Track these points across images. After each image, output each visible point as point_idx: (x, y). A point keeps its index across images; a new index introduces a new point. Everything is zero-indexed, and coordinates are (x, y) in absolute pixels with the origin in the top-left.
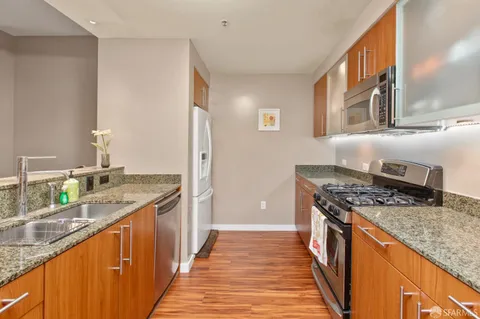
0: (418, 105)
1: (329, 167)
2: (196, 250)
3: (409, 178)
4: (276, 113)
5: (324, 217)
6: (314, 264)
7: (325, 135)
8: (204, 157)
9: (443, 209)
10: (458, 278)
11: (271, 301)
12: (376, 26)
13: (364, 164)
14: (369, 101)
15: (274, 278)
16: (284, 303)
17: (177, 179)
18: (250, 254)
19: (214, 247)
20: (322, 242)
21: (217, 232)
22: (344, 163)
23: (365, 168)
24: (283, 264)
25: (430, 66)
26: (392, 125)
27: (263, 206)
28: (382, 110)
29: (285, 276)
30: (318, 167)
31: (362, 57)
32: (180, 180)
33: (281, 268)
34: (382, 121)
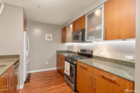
0: (90, 37)
1: (65, 51)
2: (24, 80)
3: (86, 53)
4: (51, 35)
5: (69, 64)
6: (65, 76)
7: (66, 42)
8: (27, 48)
9: (93, 59)
10: (101, 70)
11: (55, 88)
12: (81, 18)
13: (75, 50)
14: (79, 35)
15: (54, 83)
16: (58, 88)
17: (18, 56)
18: (44, 78)
19: (30, 78)
20: (69, 70)
21: (30, 73)
22: (70, 50)
23: (76, 51)
24: (55, 78)
25: (92, 30)
26: (84, 41)
27: (47, 63)
28: (82, 38)
29: (57, 81)
30: (63, 51)
31: (77, 24)
32: (19, 57)
33: (55, 80)
34: (82, 40)
